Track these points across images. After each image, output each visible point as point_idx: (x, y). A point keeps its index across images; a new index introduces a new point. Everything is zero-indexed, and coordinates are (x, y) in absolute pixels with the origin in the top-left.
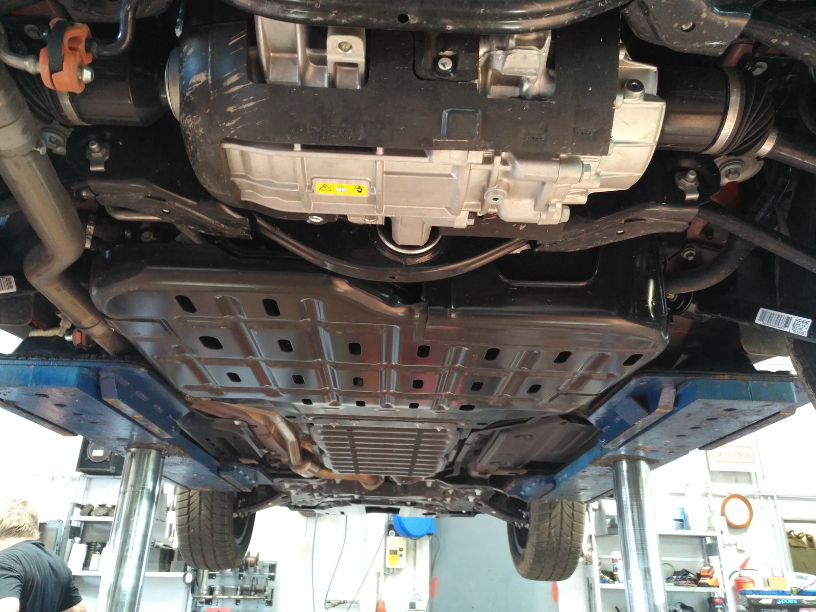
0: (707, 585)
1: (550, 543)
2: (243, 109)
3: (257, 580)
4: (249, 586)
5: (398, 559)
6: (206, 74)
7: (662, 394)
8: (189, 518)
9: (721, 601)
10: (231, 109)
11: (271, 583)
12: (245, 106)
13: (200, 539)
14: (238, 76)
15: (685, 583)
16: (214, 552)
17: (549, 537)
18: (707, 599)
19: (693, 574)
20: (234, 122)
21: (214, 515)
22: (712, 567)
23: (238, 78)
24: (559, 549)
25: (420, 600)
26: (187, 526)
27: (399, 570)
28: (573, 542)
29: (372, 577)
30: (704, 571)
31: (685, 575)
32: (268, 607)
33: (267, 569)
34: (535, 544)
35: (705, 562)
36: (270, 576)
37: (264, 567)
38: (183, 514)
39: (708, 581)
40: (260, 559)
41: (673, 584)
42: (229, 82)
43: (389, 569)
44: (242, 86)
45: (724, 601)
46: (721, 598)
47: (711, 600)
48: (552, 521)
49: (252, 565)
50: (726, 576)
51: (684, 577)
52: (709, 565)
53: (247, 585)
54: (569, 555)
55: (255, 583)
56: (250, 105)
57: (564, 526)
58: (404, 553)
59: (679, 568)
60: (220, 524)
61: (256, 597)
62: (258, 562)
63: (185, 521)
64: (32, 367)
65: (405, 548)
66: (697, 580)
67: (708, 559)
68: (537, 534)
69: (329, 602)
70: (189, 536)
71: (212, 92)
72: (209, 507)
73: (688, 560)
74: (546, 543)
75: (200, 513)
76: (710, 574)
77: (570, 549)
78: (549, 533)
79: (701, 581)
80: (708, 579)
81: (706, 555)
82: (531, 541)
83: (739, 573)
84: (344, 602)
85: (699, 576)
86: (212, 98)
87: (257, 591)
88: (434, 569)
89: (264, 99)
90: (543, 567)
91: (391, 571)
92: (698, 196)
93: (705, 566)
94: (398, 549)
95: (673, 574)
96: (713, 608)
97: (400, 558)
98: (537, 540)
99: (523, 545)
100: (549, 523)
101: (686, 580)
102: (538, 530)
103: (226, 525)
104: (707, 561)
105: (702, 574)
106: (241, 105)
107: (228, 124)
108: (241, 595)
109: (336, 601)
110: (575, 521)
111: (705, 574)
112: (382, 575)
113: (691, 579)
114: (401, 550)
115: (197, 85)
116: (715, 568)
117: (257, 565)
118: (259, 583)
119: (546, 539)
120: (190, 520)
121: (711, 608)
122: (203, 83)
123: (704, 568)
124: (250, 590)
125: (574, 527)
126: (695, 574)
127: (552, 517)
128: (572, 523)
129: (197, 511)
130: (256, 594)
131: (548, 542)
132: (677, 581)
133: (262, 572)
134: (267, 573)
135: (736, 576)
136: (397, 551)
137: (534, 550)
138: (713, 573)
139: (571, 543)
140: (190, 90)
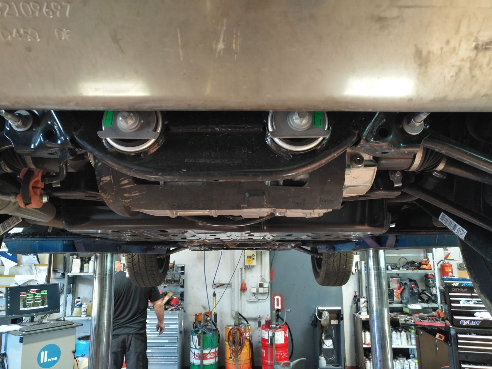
0: (424, 269)
1: (334, 269)
2: (133, 196)
3: (175, 275)
4: (170, 279)
5: (252, 261)
6: (110, 177)
7: (388, 240)
8: (133, 264)
9: (432, 277)
10: (126, 195)
11: (182, 276)
12: (134, 195)
13: (140, 274)
14: (128, 181)
15: (412, 268)
16: (149, 280)
17: (333, 266)
18: (424, 275)
19: (417, 263)
20: (129, 200)
21: (146, 262)
22: (428, 259)
23: (128, 182)
24: (339, 272)
25: (265, 282)
26: (133, 268)
27: (253, 266)
28: (346, 268)
29: (238, 271)
30: (423, 262)
31: (413, 264)
32: (182, 288)
33: (180, 269)
34: (325, 270)
35: (424, 256)
36: (181, 273)
37: (178, 268)
38: (130, 262)
39: (425, 267)
40: (176, 264)
41: (406, 269)
42: (123, 182)
43: (247, 266)
44: (131, 186)
45: (434, 276)
46: (432, 275)
47: (426, 276)
48: (335, 258)
49: (171, 268)
50: (436, 263)
51: (412, 265)
52: (427, 258)
53: (169, 278)
54: (344, 275)
55: (173, 277)
56: (136, 194)
57: (342, 261)
58: (255, 257)
59: (410, 260)
60: (151, 266)
61: (175, 285)
62: (174, 266)
63: (131, 265)
64: (37, 241)
65: (255, 255)
66: (419, 266)
67: (427, 255)
68: (327, 265)
69: (215, 285)
70: (134, 273)
71: (114, 187)
72: (144, 258)
73: (415, 255)
74: (331, 270)
75: (139, 261)
76: (427, 263)
77: (345, 272)
78: (333, 264)
79: (421, 267)
80: (426, 265)
81: (426, 252)
82: (324, 268)
83: (444, 261)
84: (223, 285)
85: (421, 264)
86: (115, 189)
87: (175, 281)
88: (272, 266)
89: (144, 192)
90: (330, 281)
91: (248, 267)
92: (401, 185)
93: (424, 259)
94: (252, 256)
95: (406, 263)
96: (427, 280)
97: (253, 260)
98: (326, 268)
99: (320, 267)
100: (333, 259)
101: (413, 267)
102: (327, 263)
103: (154, 266)
104: (426, 255)
105: (422, 263)
106: (132, 194)
107: (126, 201)
108: (166, 284)
109: (219, 284)
110: (348, 258)
111: (424, 263)
112: (243, 270)
113: (415, 266)
114: (253, 255)
115: (106, 182)
116: (430, 259)
117: (174, 268)
118: (176, 277)
119: (331, 268)
120: (134, 265)
121: (426, 280)
122: (109, 181)
123: (424, 260)
124: (171, 281)
125: (347, 261)
126: (419, 263)
127: (335, 256)
128: (346, 259)
129: (137, 260)
130: (175, 283)
131: (332, 269)
132: (408, 267)
133: (177, 270)
134: (180, 271)
135: (441, 263)
136: (251, 256)
137: (325, 273)
138: (428, 263)
139: (346, 269)
140: (102, 183)
